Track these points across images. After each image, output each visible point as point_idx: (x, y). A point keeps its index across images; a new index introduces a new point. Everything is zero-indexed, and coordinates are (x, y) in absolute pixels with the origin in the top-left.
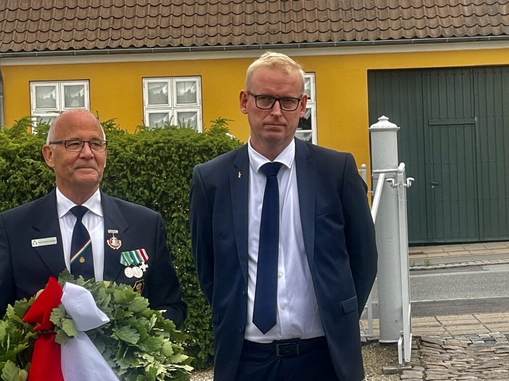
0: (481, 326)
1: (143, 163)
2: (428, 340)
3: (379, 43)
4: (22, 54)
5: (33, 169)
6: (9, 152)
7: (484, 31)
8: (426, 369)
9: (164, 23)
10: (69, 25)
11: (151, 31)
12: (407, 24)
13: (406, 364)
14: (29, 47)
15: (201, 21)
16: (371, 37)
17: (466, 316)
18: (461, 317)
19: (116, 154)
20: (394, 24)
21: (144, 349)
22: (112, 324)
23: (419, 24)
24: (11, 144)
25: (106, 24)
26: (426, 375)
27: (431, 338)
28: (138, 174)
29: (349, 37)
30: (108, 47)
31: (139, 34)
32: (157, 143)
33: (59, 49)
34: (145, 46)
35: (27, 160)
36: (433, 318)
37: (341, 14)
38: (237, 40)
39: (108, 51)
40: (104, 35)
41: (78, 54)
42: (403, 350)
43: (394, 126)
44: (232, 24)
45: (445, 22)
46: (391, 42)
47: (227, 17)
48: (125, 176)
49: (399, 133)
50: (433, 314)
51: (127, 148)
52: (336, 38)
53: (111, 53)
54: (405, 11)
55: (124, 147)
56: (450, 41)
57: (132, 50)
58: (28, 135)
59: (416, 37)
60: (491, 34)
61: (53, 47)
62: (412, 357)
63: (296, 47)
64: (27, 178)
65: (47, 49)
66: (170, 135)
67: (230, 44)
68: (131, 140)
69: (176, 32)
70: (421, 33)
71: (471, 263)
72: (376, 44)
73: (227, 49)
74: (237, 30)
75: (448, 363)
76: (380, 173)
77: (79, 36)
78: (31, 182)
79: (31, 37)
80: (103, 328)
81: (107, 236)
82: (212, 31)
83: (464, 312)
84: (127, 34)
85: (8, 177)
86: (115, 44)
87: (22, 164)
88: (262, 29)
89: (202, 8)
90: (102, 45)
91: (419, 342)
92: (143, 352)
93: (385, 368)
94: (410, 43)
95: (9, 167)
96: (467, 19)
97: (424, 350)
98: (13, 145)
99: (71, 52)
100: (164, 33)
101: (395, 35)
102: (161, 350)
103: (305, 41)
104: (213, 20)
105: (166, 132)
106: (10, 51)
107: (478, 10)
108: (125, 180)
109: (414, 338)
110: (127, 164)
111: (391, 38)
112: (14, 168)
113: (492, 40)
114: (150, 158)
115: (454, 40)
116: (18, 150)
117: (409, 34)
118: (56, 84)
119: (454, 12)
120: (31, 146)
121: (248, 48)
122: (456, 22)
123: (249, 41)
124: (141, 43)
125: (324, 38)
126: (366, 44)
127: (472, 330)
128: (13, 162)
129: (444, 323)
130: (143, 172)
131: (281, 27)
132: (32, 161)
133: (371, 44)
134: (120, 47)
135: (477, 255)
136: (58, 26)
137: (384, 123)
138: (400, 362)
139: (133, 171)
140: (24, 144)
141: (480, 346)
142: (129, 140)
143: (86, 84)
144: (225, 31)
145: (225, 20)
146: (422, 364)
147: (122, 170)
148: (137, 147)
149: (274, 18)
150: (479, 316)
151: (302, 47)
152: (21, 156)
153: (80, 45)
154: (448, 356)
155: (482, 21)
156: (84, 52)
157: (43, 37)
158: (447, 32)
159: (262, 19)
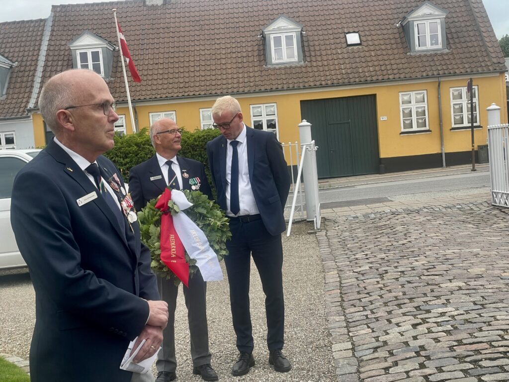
0: (352, 212)
1: (198, 145)
2: (328, 218)
3: (305, 88)
4: (145, 100)
5: (149, 150)
6: (138, 143)
7: (352, 80)
8: (327, 231)
9: (208, 83)
10: (165, 86)
11: (202, 87)
12: (317, 79)
13: (318, 229)
14: (148, 97)
15: (224, 82)
16: (301, 85)
17: (346, 208)
18: (343, 208)
19: (186, 142)
20: (311, 79)
21: (208, 216)
22: (193, 207)
23: (323, 78)
24: (139, 139)
25: (182, 85)
26: (327, 234)
27: (330, 218)
28: (196, 151)
29: (291, 86)
30: (183, 96)
31: (197, 89)
32: (203, 136)
33: (161, 97)
34: (200, 94)
35: (146, 146)
36: (331, 209)
37: (287, 76)
38: (241, 90)
39: (183, 97)
40: (181, 90)
41: (170, 99)
42: (316, 223)
43: (309, 124)
44: (238, 83)
45: (334, 77)
46: (310, 87)
47: (236, 79)
48: (190, 152)
49: (311, 127)
50: (332, 208)
51: (190, 139)
52: (285, 87)
53: (185, 98)
54: (316, 73)
55: (189, 139)
56: (337, 86)
57: (194, 96)
58: (146, 135)
59: (321, 85)
60: (355, 82)
61: (159, 96)
62: (321, 226)
63: (268, 91)
64: (147, 154)
65: (156, 98)
66: (209, 132)
67: (238, 91)
68: (192, 135)
69: (213, 87)
70: (323, 83)
71: (349, 185)
72: (304, 89)
73: (237, 94)
74: (241, 85)
75: (337, 228)
76: (303, 145)
77: (170, 91)
78: (149, 156)
79: (149, 93)
80: (190, 208)
81: (182, 173)
82: (230, 86)
83: (345, 206)
84: (192, 89)
85: (138, 154)
86: (186, 94)
87: (144, 148)
88: (252, 84)
89: (225, 76)
90: (180, 95)
91: (324, 219)
92: (208, 217)
93: (309, 231)
94: (319, 87)
95: (139, 150)
96: (344, 75)
97: (326, 223)
98: (139, 140)
99: (167, 99)
100: (208, 88)
101: (312, 84)
102: (216, 216)
103: (272, 89)
104: (230, 81)
105: (207, 131)
106: (139, 99)
107: (349, 71)
108: (190, 153)
109: (322, 218)
110: (191, 146)
111: (310, 86)
112: (140, 150)
113: (355, 84)
114: (201, 143)
115: (338, 85)
116: (142, 142)
117: (318, 83)
118: (161, 113)
119: (338, 72)
120: (148, 140)
121: (246, 93)
122: (339, 77)
123: (246, 90)
124: (198, 93)
125: (280, 87)
126: (299, 89)
127: (348, 213)
128: (140, 148)
129: (336, 211)
130: (198, 150)
131: (260, 83)
132: (148, 147)
133: (301, 89)
134: (188, 95)
135: (352, 181)
136: (160, 87)
137: (305, 123)
138: (316, 228)
139: (193, 149)
140: (145, 139)
141: (351, 220)
142: (191, 135)
143: (174, 112)
144: (235, 86)
145: (235, 81)
146: (325, 229)
147: (189, 149)
148: (195, 138)
149: (257, 79)
150: (352, 207)
151: (270, 91)
152: (143, 145)
153: (170, 95)
154: (337, 225)
155: (351, 76)
156: (172, 98)
157: (154, 92)
158: (335, 81)
159: (252, 79)
